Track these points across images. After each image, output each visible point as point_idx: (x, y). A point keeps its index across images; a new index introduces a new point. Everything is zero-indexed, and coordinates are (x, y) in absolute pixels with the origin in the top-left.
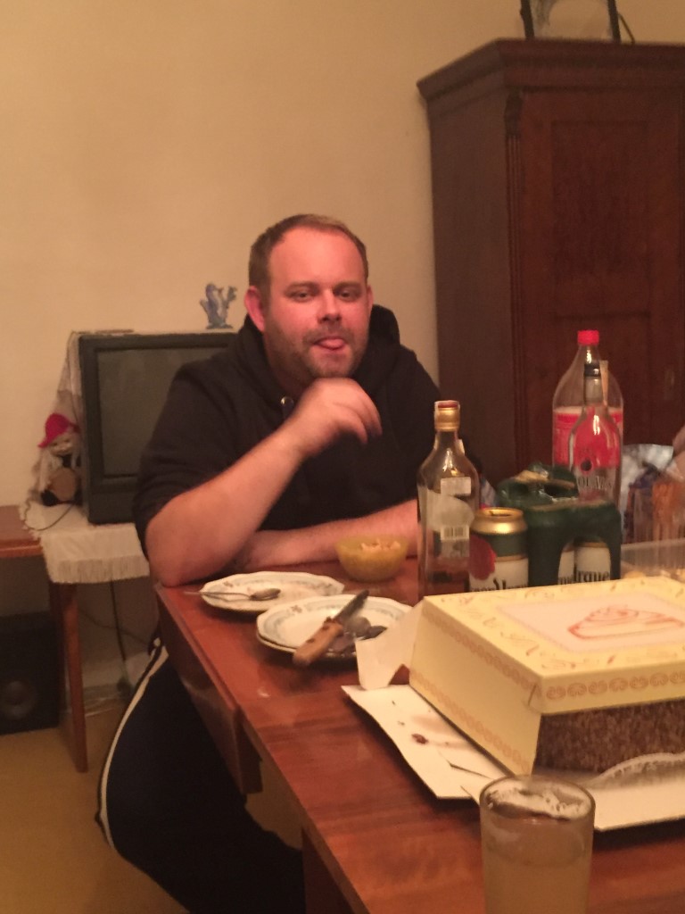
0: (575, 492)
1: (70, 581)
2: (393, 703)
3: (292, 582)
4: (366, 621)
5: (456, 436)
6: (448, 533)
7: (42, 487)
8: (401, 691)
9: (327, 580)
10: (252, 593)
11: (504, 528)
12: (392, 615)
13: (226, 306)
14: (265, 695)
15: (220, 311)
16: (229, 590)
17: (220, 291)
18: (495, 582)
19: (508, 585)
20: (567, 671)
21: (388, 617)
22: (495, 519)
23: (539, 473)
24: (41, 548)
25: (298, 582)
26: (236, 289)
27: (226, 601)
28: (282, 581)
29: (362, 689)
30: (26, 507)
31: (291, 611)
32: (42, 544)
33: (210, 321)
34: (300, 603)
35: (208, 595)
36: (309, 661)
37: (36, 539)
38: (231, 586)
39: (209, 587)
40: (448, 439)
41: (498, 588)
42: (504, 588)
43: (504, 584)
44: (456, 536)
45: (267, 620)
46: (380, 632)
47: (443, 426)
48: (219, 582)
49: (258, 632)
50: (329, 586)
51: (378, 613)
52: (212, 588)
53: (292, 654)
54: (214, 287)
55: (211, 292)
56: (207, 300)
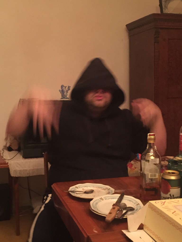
1: (17, 176)
2: (140, 237)
3: (96, 187)
4: (125, 205)
6: (151, 176)
7: (8, 145)
8: (141, 231)
9: (108, 187)
10: (85, 191)
12: (133, 202)
13: (67, 92)
14: (96, 232)
15: (65, 94)
16: (77, 190)
17: (66, 87)
18: (170, 195)
21: (132, 202)
22: (170, 174)
24: (8, 166)
25: (99, 187)
26: (70, 87)
27: (77, 193)
28: (93, 187)
29: (129, 232)
30: (3, 152)
31: (100, 199)
32: (9, 164)
33: (62, 97)
34: (103, 197)
35: (71, 191)
36: (111, 221)
37: (7, 163)
38: (78, 188)
41: (171, 199)
42: (173, 197)
43: (173, 195)
44: (154, 177)
45: (93, 203)
46: (132, 209)
47: (150, 142)
48: (74, 187)
49: (91, 208)
50: (109, 189)
51: (128, 201)
52: (72, 189)
53: (105, 217)
54: (64, 86)
55: (63, 87)
56: (61, 90)
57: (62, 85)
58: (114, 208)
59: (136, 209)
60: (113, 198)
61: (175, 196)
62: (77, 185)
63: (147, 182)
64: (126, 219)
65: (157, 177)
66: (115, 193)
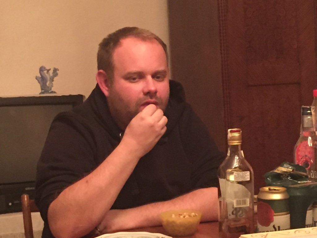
0: (306, 178)
5: (240, 148)
6: (238, 203)
11: (277, 197)
13: (52, 80)
15: (48, 84)
17: (48, 71)
18: (274, 227)
19: (281, 229)
22: (271, 192)
23: (287, 168)
26: (58, 70)
33: (42, 89)
40: (235, 150)
41: (276, 230)
42: (279, 230)
43: (279, 227)
44: (242, 204)
47: (233, 143)
54: (45, 68)
55: (43, 71)
56: (41, 76)
57: (40, 66)
62: (103, 236)
65: (248, 204)
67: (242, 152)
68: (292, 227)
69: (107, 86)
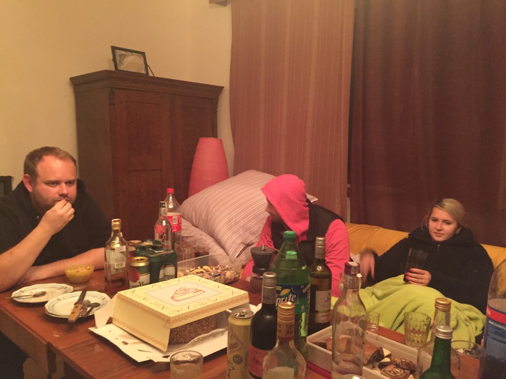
0: (161, 248)
2: (110, 331)
3: (49, 288)
4: (89, 302)
5: (120, 231)
6: (118, 265)
8: (111, 325)
9: (64, 285)
10: (34, 294)
11: (142, 264)
12: (98, 298)
14: (57, 336)
16: (23, 294)
18: (139, 282)
20: (177, 314)
21: (96, 298)
22: (138, 261)
23: (150, 242)
25: (52, 287)
27: (23, 299)
28: (44, 288)
29: (97, 328)
31: (57, 300)
34: (60, 297)
35: (16, 297)
36: (74, 321)
38: (23, 292)
39: (15, 294)
40: (116, 232)
41: (141, 286)
45: (49, 306)
46: (97, 305)
47: (115, 228)
48: (18, 291)
49: (47, 311)
50: (66, 288)
51: (92, 297)
52: (16, 294)
53: (67, 319)
58: (76, 307)
59: (102, 304)
60: (73, 297)
61: (144, 283)
62: (22, 289)
63: (112, 273)
64: (93, 316)
65: (124, 266)
66: (74, 291)
67: (121, 233)
68: (151, 283)
69: (31, 185)
